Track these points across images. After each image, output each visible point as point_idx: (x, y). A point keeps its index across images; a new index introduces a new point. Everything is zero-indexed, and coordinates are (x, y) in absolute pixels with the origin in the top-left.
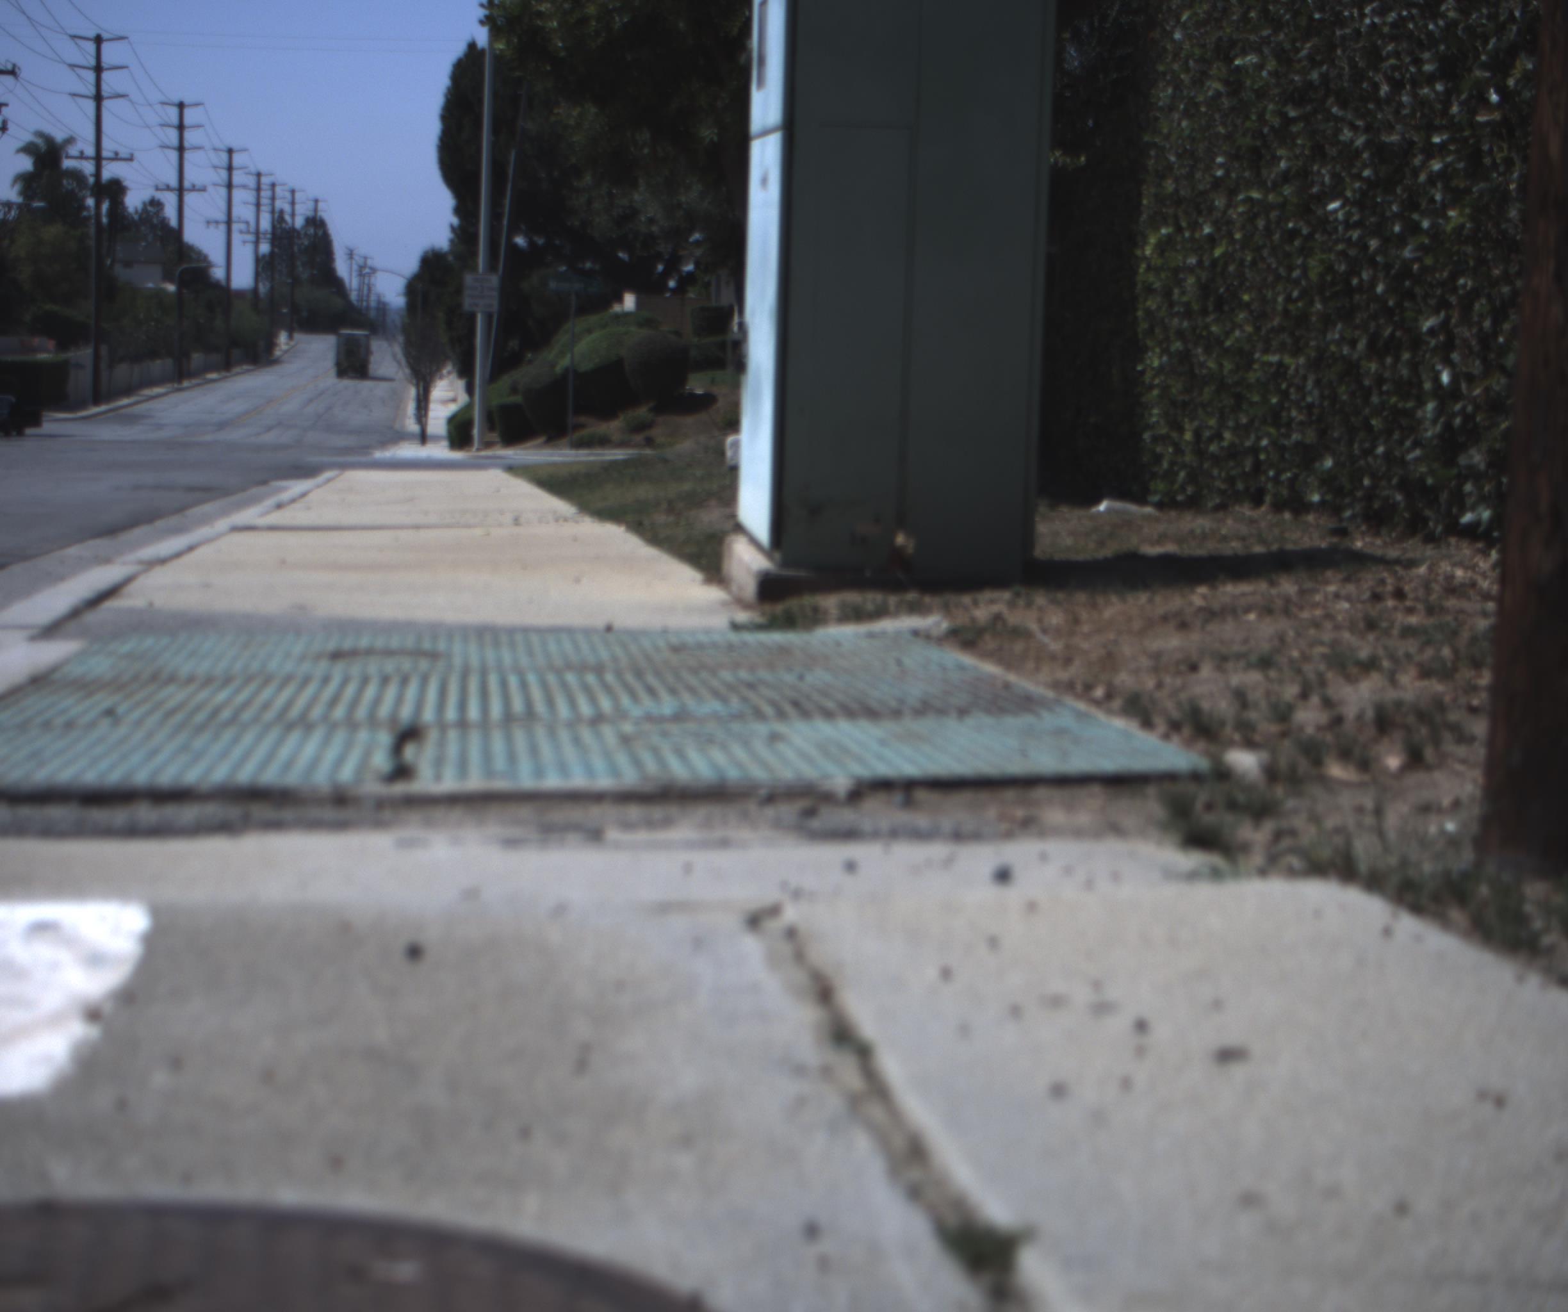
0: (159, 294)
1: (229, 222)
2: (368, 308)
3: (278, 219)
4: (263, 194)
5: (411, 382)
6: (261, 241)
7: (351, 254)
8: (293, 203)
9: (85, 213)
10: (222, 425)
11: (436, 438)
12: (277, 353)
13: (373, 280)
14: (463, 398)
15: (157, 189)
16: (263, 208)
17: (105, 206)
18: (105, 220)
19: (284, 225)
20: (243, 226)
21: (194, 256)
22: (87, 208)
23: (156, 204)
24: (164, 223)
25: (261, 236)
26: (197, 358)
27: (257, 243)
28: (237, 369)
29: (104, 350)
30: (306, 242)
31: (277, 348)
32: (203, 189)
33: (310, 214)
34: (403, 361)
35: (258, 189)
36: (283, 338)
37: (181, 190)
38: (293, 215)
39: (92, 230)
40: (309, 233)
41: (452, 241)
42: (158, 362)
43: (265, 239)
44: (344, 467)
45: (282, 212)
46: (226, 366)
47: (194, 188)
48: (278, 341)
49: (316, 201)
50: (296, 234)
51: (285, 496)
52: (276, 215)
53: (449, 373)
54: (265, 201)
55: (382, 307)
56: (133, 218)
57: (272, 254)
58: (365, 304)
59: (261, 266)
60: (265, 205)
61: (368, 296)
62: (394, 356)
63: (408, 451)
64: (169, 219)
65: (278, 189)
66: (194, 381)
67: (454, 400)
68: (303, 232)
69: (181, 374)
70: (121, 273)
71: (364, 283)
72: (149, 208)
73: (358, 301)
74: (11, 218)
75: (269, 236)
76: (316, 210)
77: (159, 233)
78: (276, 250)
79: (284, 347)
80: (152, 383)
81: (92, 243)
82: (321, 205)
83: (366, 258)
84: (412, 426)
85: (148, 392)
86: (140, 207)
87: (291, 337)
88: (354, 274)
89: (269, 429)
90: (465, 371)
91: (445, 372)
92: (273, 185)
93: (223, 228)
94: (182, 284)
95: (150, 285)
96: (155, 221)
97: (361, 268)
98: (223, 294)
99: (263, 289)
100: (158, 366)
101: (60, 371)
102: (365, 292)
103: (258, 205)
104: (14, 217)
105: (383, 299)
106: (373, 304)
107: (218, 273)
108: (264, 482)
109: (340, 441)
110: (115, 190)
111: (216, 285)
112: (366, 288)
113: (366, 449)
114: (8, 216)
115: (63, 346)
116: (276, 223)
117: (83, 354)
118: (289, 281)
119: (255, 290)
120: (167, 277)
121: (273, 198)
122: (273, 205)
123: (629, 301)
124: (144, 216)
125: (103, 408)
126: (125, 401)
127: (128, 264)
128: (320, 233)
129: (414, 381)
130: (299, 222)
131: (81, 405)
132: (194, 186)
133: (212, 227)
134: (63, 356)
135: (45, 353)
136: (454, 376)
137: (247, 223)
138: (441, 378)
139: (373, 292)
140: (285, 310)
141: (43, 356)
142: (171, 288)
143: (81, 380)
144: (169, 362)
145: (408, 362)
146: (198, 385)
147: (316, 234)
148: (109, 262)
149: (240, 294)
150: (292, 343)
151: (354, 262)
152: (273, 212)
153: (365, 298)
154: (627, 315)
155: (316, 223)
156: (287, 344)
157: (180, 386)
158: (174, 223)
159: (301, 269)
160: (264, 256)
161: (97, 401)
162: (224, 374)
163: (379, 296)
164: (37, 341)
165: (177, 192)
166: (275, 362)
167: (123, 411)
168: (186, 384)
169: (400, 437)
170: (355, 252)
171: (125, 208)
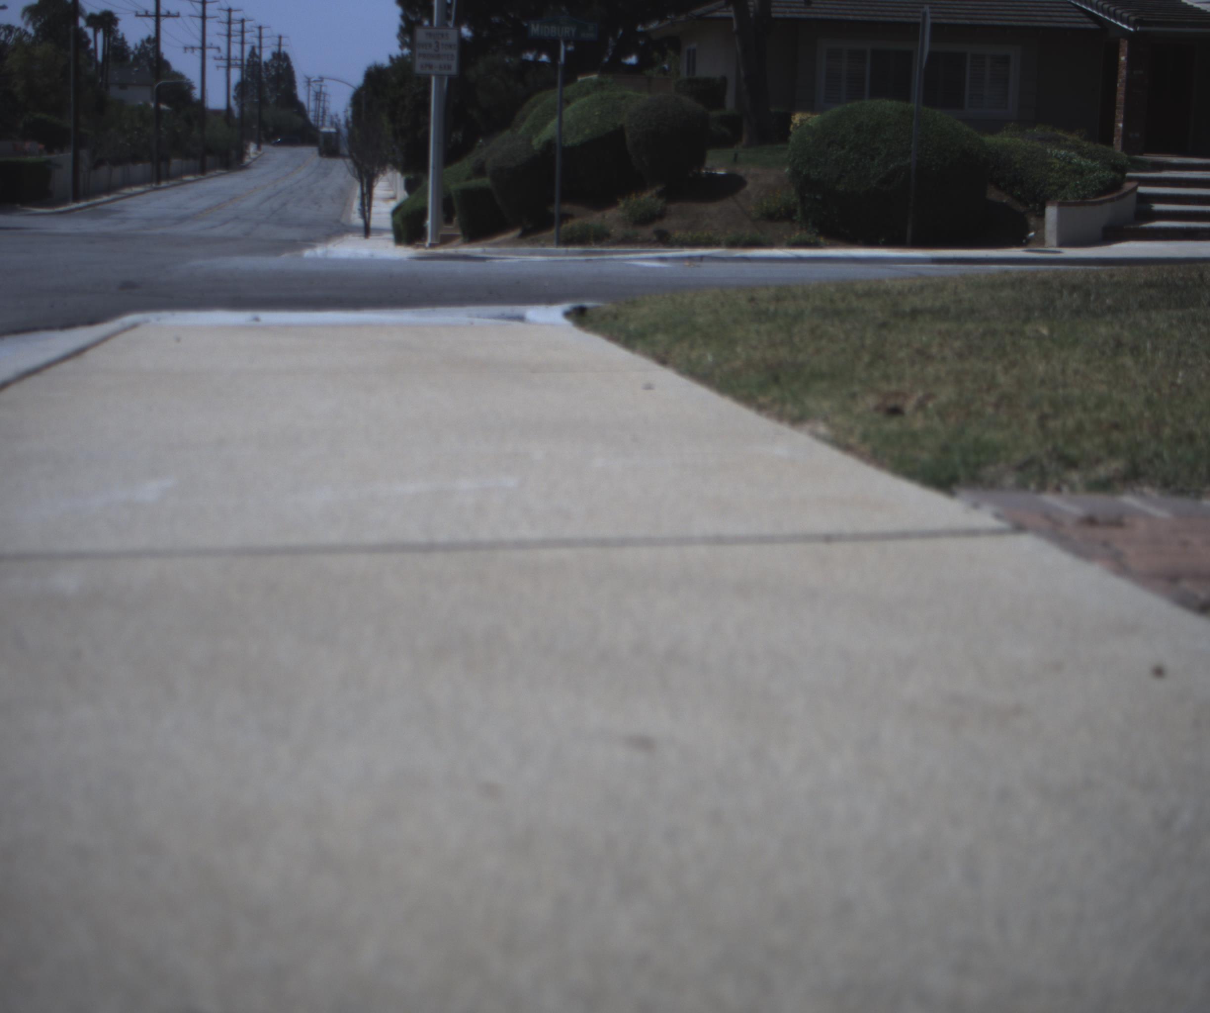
0: (144, 109)
1: (203, 48)
4: (233, 27)
6: (232, 68)
8: (260, 37)
10: (182, 219)
11: (379, 232)
12: (247, 160)
13: (327, 104)
14: (403, 194)
15: (137, 15)
16: (233, 39)
20: (216, 52)
25: (233, 62)
26: (176, 163)
27: (229, 67)
29: (84, 154)
30: (272, 72)
31: (247, 157)
32: (179, 16)
33: (275, 49)
35: (229, 22)
36: (252, 148)
37: (158, 16)
38: (260, 47)
40: (275, 65)
42: (140, 165)
43: (236, 66)
46: (202, 170)
47: (169, 15)
48: (247, 151)
49: (280, 37)
50: (264, 66)
52: (248, 48)
56: (132, 52)
61: (323, 117)
65: (247, 25)
66: (172, 182)
67: (395, 198)
68: (270, 65)
69: (159, 176)
70: (116, 93)
71: (319, 107)
72: (148, 47)
73: (315, 120)
76: (280, 45)
79: (253, 156)
80: (132, 183)
83: (321, 85)
84: (358, 221)
85: (127, 191)
87: (259, 148)
88: (312, 98)
93: (198, 53)
95: (140, 103)
97: (318, 94)
98: (199, 111)
99: (234, 108)
100: (139, 169)
101: (44, 170)
102: (321, 114)
103: (229, 35)
105: (335, 119)
107: (196, 94)
110: (109, 21)
111: (194, 103)
112: (321, 110)
114: (9, 38)
115: (48, 149)
117: (64, 156)
118: (256, 100)
119: (229, 108)
121: (243, 32)
122: (243, 37)
124: (144, 52)
125: (81, 204)
126: (105, 198)
127: (122, 86)
128: (285, 65)
129: (360, 180)
130: (266, 56)
131: (64, 201)
134: (45, 157)
135: (35, 155)
139: (327, 110)
140: (254, 127)
141: (34, 158)
143: (62, 177)
144: (149, 166)
146: (175, 185)
147: (281, 66)
149: (217, 112)
150: (260, 153)
151: (311, 88)
152: (243, 43)
153: (320, 118)
155: (281, 58)
156: (256, 153)
157: (158, 186)
159: (268, 93)
160: (235, 84)
161: (76, 198)
162: (199, 177)
163: (332, 117)
164: (26, 145)
165: (154, 18)
166: (246, 167)
167: (101, 207)
168: (163, 184)
169: (347, 229)
170: (313, 80)
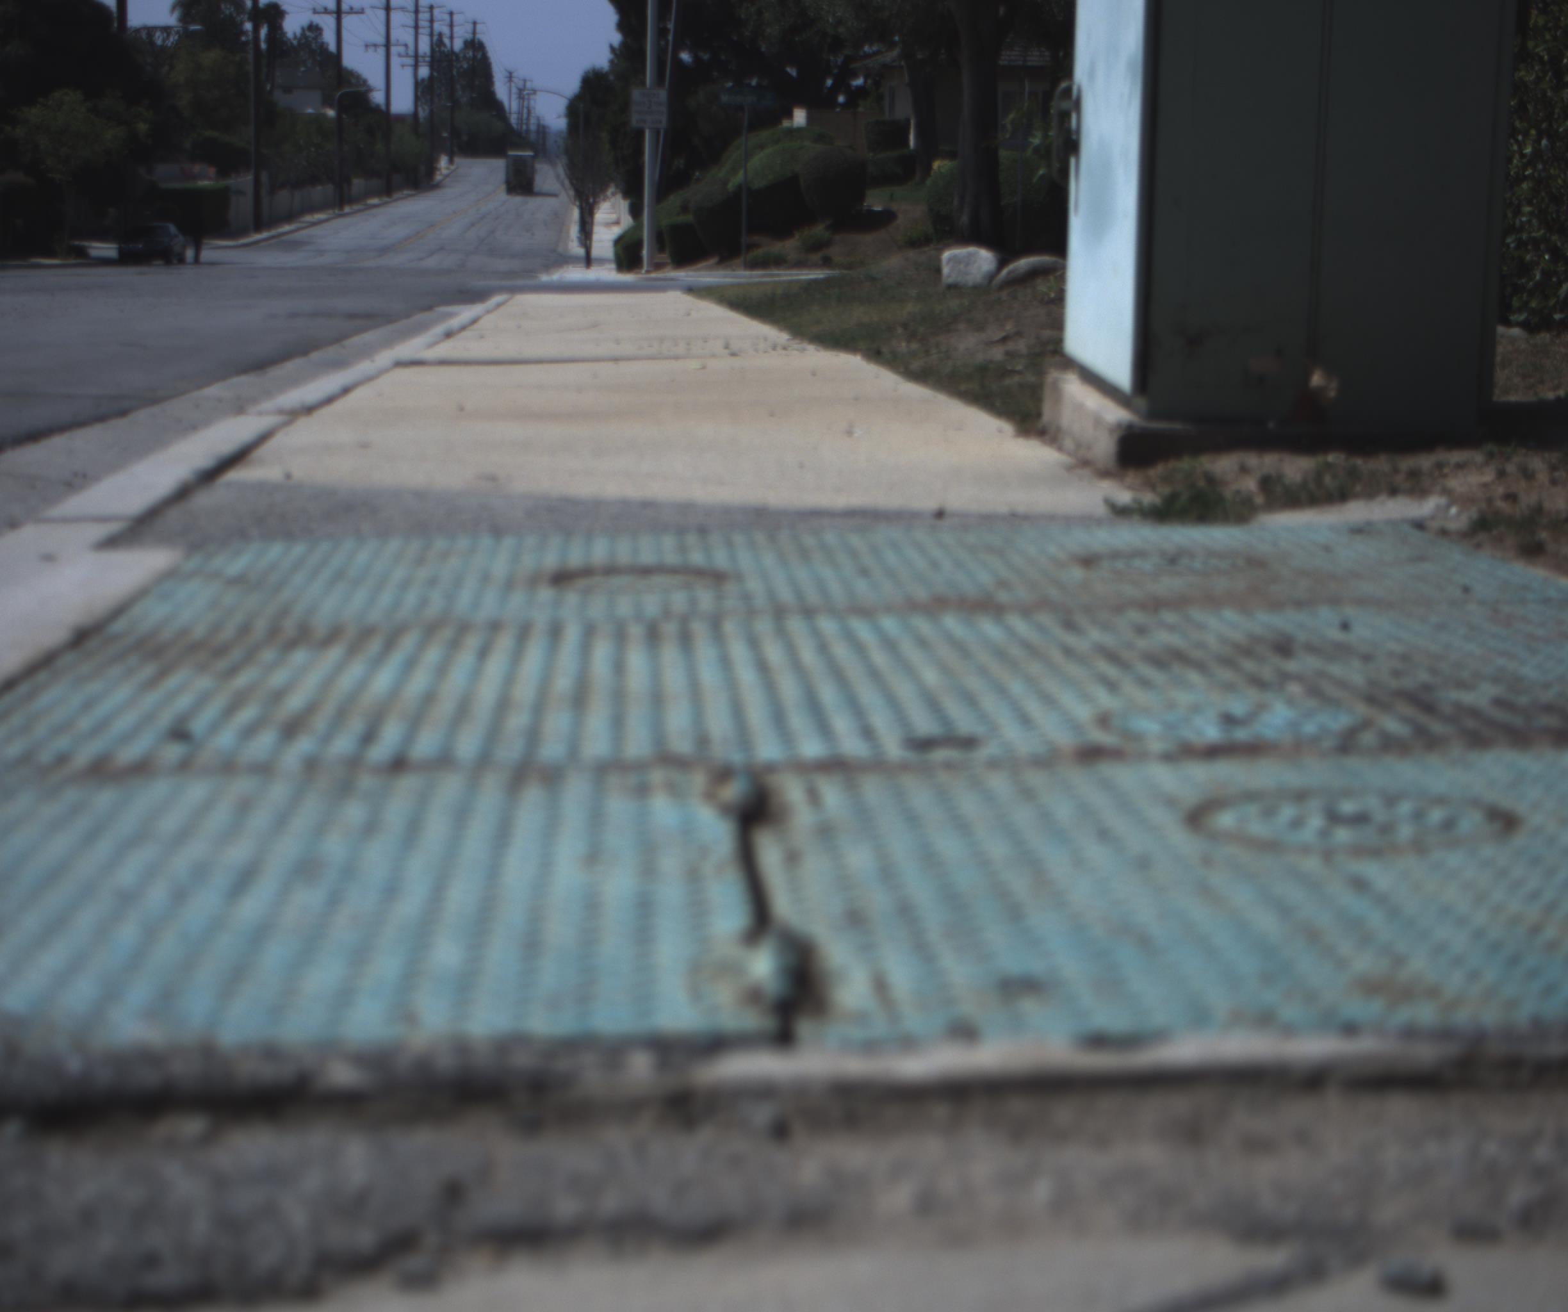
0: (319, 119)
1: (388, 45)
2: (528, 131)
3: (437, 42)
4: (421, 16)
5: (574, 204)
6: (420, 64)
7: (510, 76)
8: (451, 25)
9: (243, 38)
10: (384, 251)
11: (602, 261)
12: (438, 177)
13: (532, 102)
14: (627, 221)
15: (315, 12)
16: (421, 31)
17: (263, 32)
18: (263, 46)
19: (443, 49)
20: (402, 49)
21: (353, 81)
22: (245, 33)
23: (314, 29)
24: (323, 48)
25: (420, 59)
26: (358, 184)
27: (416, 66)
28: (396, 195)
29: (264, 177)
30: (465, 66)
31: (438, 173)
32: (362, 11)
33: (469, 36)
34: (567, 182)
35: (417, 12)
36: (443, 162)
37: (339, 13)
38: (452, 38)
39: (250, 56)
40: (468, 56)
41: (611, 62)
42: (319, 188)
43: (424, 61)
44: (514, 290)
45: (440, 35)
46: (388, 191)
47: (352, 11)
48: (438, 166)
49: (475, 23)
50: (454, 58)
51: (455, 323)
52: (435, 38)
53: (613, 194)
54: (422, 23)
55: (542, 130)
56: (292, 43)
57: (431, 77)
58: (524, 127)
59: (420, 90)
60: (424, 28)
61: (528, 119)
62: (558, 177)
63: (575, 274)
64: (328, 44)
65: (436, 12)
66: (356, 207)
67: (617, 223)
68: (461, 55)
69: (342, 200)
70: (282, 99)
71: (523, 107)
72: (308, 33)
73: (517, 124)
74: (169, 44)
75: (428, 59)
76: (474, 33)
77: (318, 58)
78: (435, 74)
79: (445, 172)
80: (312, 209)
81: (250, 68)
82: (479, 27)
83: (525, 81)
84: (577, 250)
85: (308, 218)
86: (299, 32)
87: (451, 161)
88: (514, 97)
89: (432, 253)
90: (632, 191)
91: (609, 192)
92: (431, 8)
93: (382, 51)
94: (341, 109)
95: (310, 111)
96: (314, 46)
97: (520, 91)
98: (383, 119)
99: (423, 113)
100: (319, 192)
101: (221, 198)
102: (525, 116)
103: (416, 27)
104: (172, 43)
105: (542, 122)
106: (533, 127)
107: (378, 97)
108: (430, 308)
109: (503, 265)
110: (274, 14)
111: (376, 110)
112: (525, 111)
113: (530, 272)
114: (167, 42)
115: (223, 173)
116: (435, 47)
117: (244, 181)
118: (449, 104)
119: (415, 114)
120: (327, 102)
121: (432, 21)
122: (431, 27)
123: (800, 117)
124: (303, 41)
125: (265, 235)
126: (287, 228)
127: (288, 90)
128: (479, 56)
129: (578, 203)
130: (458, 45)
131: (242, 232)
132: (351, 8)
133: (371, 50)
134: (223, 183)
135: (206, 179)
136: (619, 197)
137: (406, 46)
138: (604, 200)
139: (533, 115)
140: (445, 135)
141: (204, 183)
142: (331, 113)
143: (242, 207)
144: (330, 188)
145: (572, 184)
146: (360, 211)
147: (474, 57)
148: (268, 87)
149: (400, 118)
150: (453, 167)
151: (513, 85)
152: (431, 35)
153: (525, 121)
154: (799, 130)
155: (475, 45)
156: (447, 168)
157: (341, 212)
158: (332, 47)
159: (460, 93)
160: (423, 80)
161: (258, 228)
162: (386, 199)
163: (538, 119)
164: (197, 168)
165: (335, 15)
166: (437, 186)
167: (284, 238)
168: (347, 209)
169: (563, 260)
170: (514, 74)
171: (284, 34)
